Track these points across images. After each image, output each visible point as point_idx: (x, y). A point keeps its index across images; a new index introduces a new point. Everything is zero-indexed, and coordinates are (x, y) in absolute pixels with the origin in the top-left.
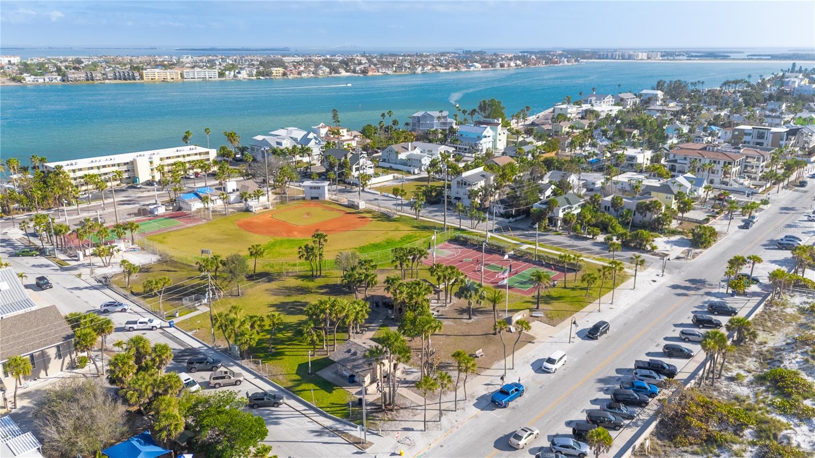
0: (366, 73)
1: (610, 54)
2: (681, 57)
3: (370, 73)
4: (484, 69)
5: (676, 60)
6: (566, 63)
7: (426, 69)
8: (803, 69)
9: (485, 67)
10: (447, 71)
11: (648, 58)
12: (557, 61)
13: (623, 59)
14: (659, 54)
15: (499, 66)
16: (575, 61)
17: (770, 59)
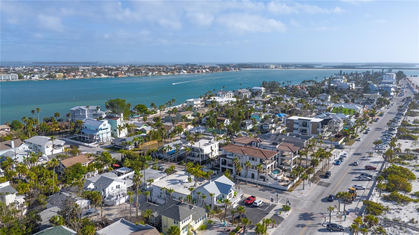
0: (117, 75)
1: (257, 66)
2: (292, 67)
3: (120, 76)
4: (188, 73)
5: (289, 69)
6: (233, 70)
7: (154, 73)
8: (345, 73)
9: (189, 72)
10: (167, 74)
11: (276, 68)
12: (229, 69)
13: (263, 68)
14: (281, 66)
15: (196, 72)
16: (238, 69)
17: (332, 68)
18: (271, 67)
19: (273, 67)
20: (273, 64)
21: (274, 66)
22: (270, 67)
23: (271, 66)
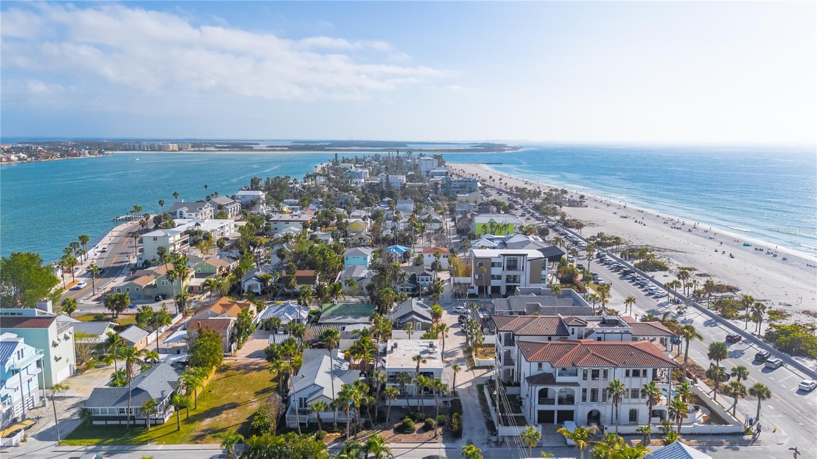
1: (137, 145)
2: (212, 149)
5: (209, 151)
6: (88, 155)
11: (180, 149)
12: (76, 153)
13: (154, 150)
14: (190, 145)
16: (99, 153)
18: (171, 148)
19: (175, 149)
20: (173, 142)
21: (175, 147)
22: (168, 147)
23: (171, 145)
